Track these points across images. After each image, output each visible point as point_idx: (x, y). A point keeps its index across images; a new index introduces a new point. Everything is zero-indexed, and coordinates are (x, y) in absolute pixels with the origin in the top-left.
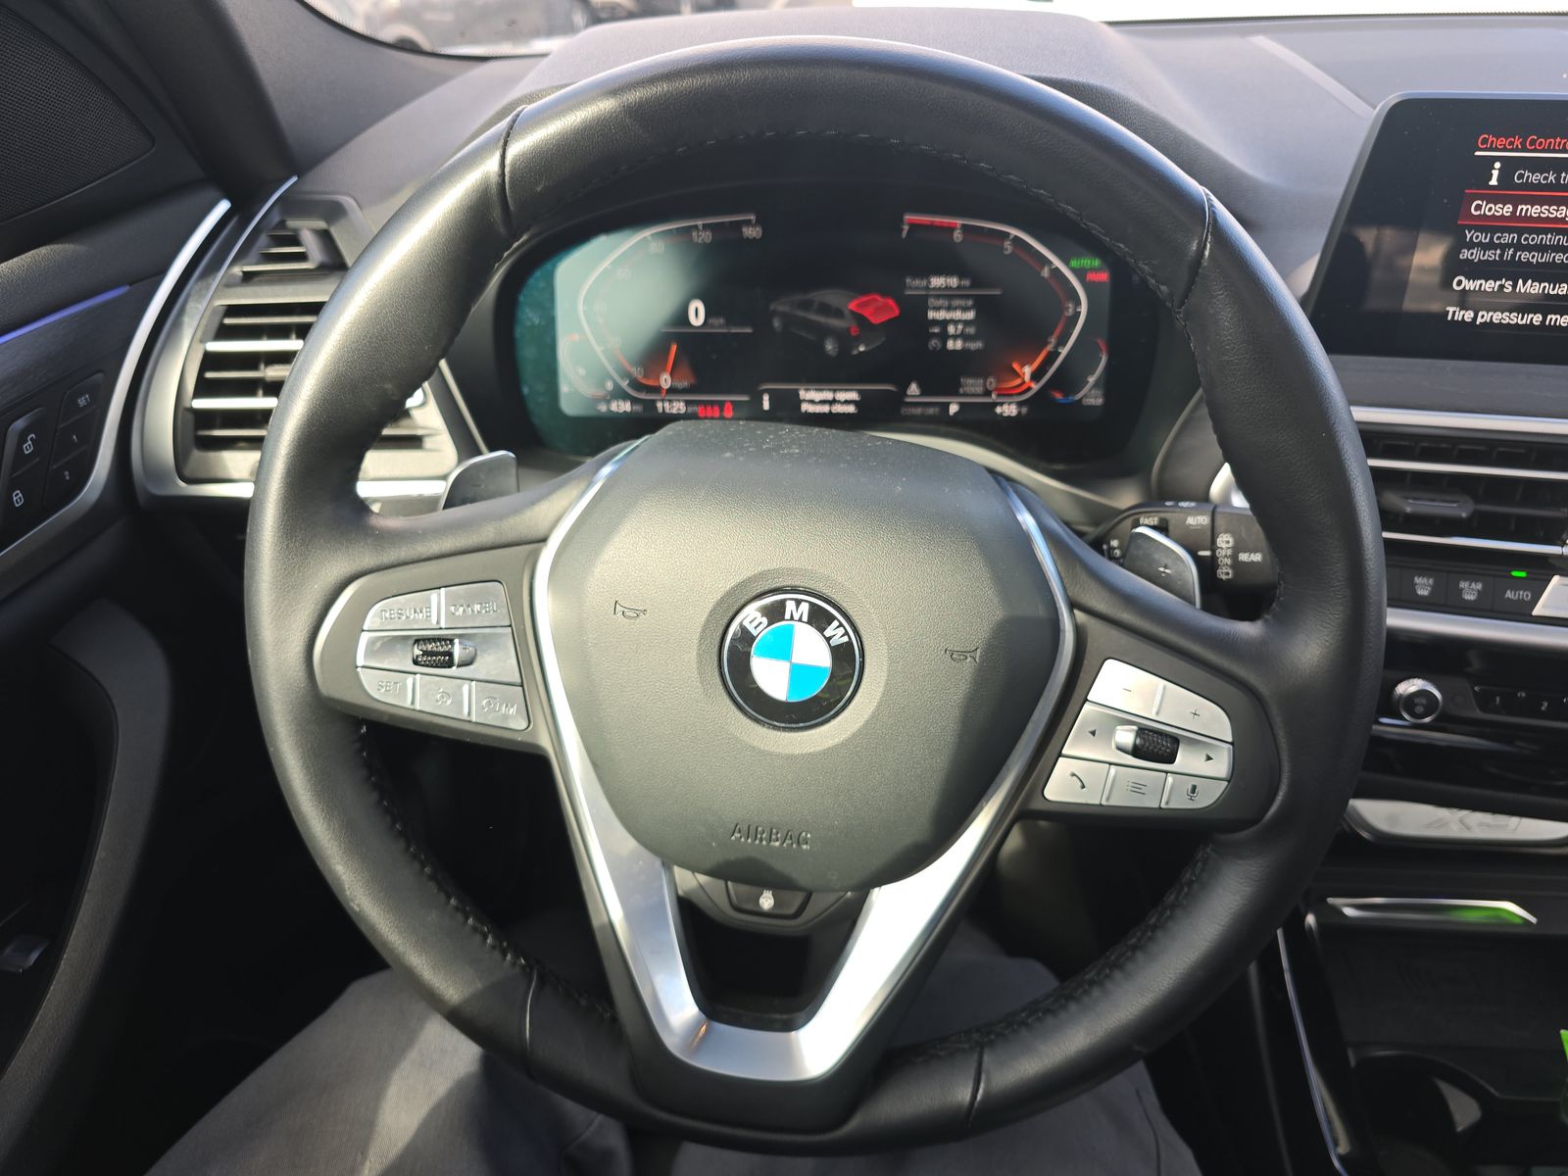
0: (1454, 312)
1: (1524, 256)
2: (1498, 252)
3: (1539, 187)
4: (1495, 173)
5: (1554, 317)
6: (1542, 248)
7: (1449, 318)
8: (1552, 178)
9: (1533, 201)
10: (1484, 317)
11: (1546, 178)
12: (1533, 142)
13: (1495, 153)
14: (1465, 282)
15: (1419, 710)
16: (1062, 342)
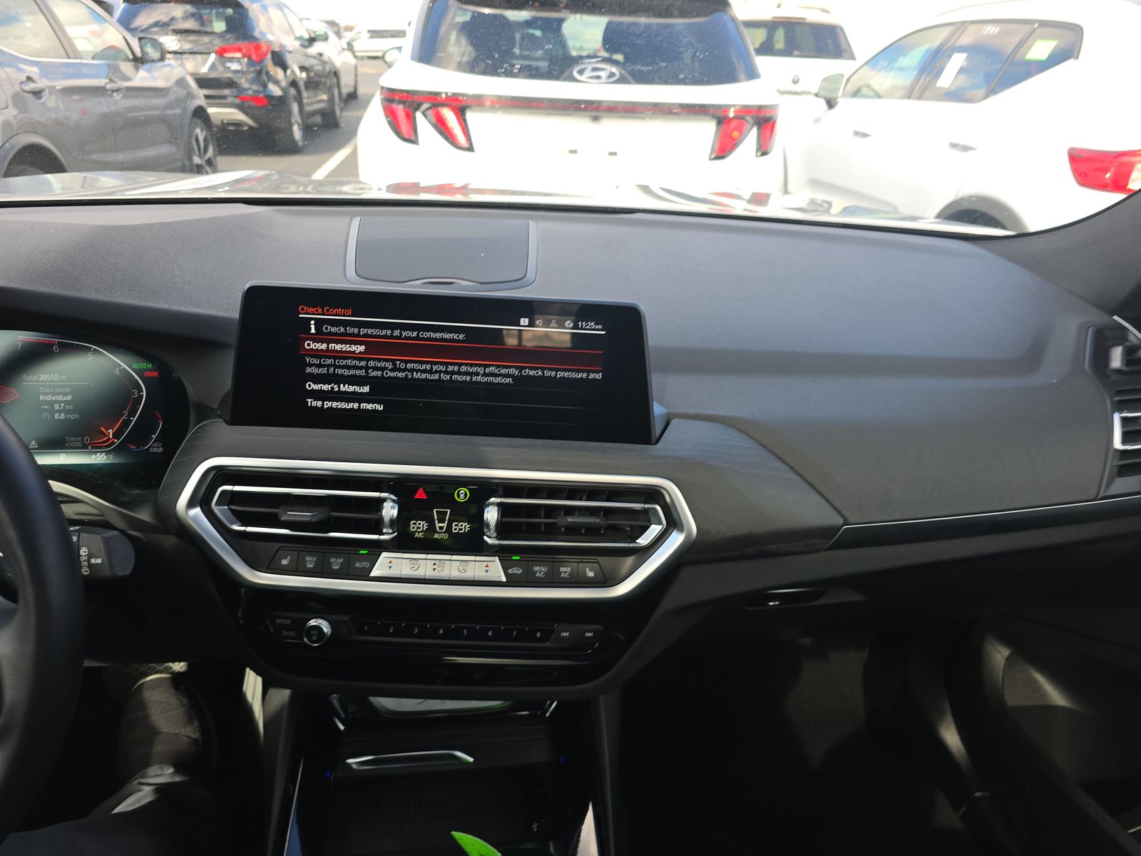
0: (311, 402)
1: (340, 371)
2: (326, 369)
3: (336, 334)
4: (313, 327)
5: (364, 405)
6: (349, 367)
7: (309, 405)
8: (342, 330)
9: (337, 342)
10: (328, 404)
11: (339, 330)
12: (328, 311)
13: (311, 316)
14: (312, 385)
15: (314, 638)
16: (133, 413)
